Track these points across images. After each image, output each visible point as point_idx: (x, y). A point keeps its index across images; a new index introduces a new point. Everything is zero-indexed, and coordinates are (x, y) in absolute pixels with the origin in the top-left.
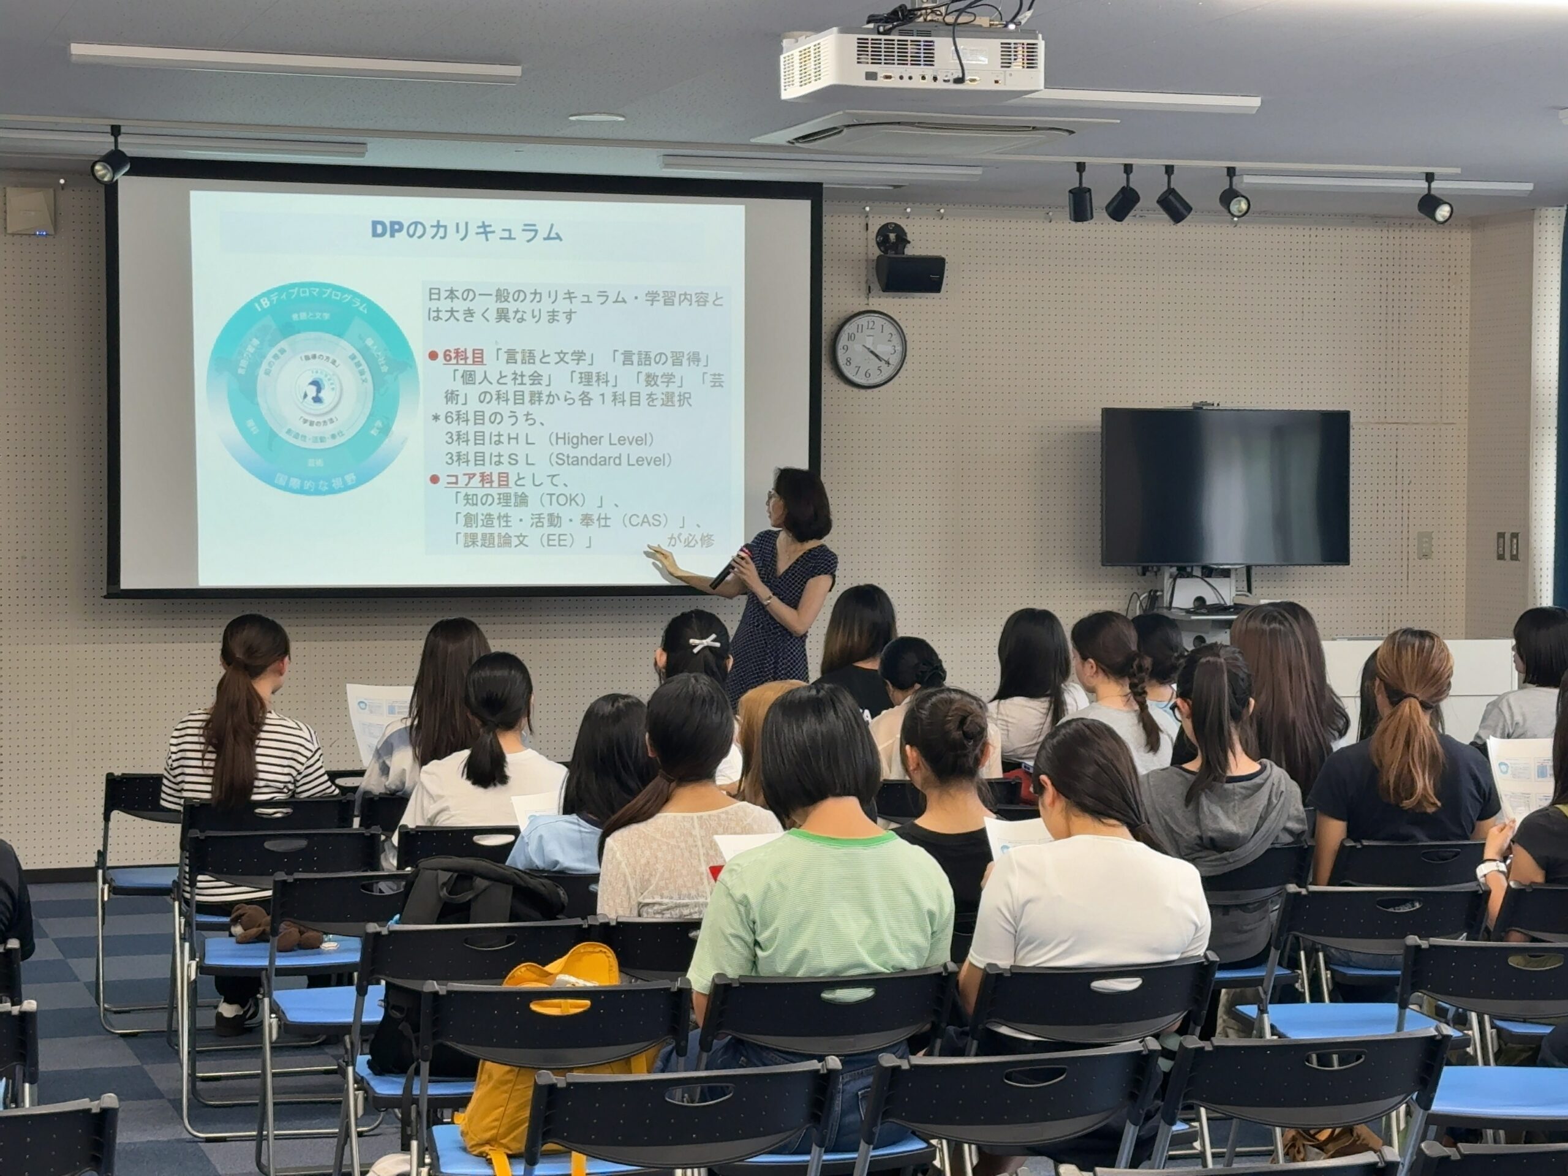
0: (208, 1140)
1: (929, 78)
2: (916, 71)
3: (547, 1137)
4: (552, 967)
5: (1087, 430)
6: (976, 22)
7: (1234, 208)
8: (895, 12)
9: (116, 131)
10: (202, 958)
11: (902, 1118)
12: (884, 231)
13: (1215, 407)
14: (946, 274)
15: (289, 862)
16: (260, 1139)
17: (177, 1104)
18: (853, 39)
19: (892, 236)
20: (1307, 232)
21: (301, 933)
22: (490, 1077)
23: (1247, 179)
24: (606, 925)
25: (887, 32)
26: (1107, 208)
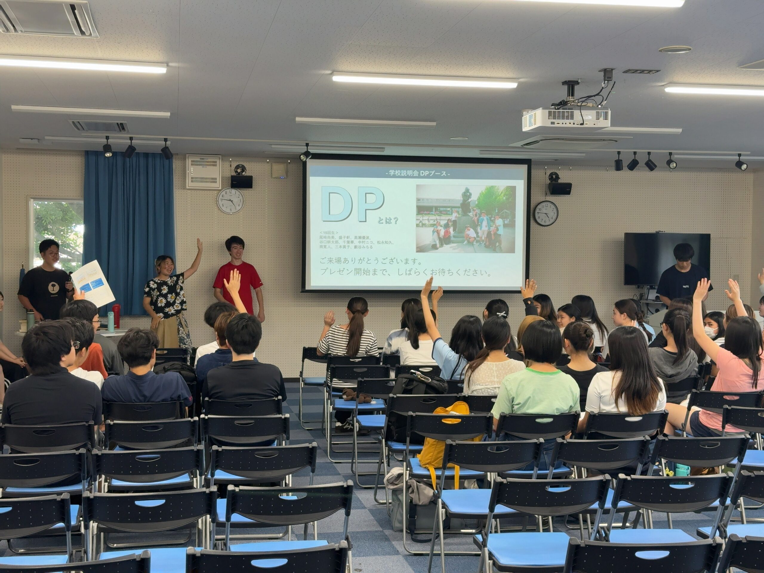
0: (336, 463)
1: (572, 123)
2: (568, 121)
3: (449, 461)
4: (448, 409)
5: (620, 240)
6: (588, 105)
7: (671, 166)
8: (561, 102)
9: (307, 145)
10: (334, 405)
11: (564, 459)
12: (551, 175)
13: (663, 232)
14: (572, 188)
15: (363, 375)
16: (352, 463)
17: (326, 452)
18: (547, 111)
19: (554, 176)
20: (696, 173)
21: (365, 398)
22: (429, 443)
23: (676, 156)
24: (464, 396)
25: (558, 109)
26: (628, 166)
